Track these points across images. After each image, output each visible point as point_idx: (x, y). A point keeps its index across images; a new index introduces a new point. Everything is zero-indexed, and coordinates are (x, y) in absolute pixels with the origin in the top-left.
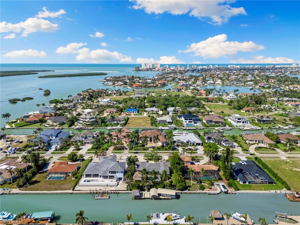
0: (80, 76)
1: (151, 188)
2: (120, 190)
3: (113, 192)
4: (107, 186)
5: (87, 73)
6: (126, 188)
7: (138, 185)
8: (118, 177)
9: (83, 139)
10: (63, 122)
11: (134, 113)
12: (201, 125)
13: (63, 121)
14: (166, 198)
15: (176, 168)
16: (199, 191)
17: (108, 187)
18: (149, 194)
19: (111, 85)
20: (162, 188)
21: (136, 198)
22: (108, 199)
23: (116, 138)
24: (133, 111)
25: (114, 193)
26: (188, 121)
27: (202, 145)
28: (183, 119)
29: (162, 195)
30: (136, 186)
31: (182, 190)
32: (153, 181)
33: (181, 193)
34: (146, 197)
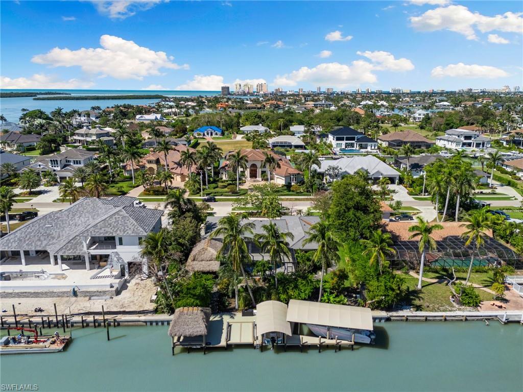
1: (259, 300)
2: (124, 313)
3: (90, 318)
4: (75, 294)
6: (152, 301)
7: (204, 287)
8: (126, 261)
9: (55, 168)
10: (30, 146)
11: (214, 136)
12: (378, 151)
13: (32, 144)
14: (327, 341)
15: (355, 224)
16: (460, 310)
17: (79, 298)
18: (251, 325)
20: (305, 299)
21: (191, 345)
22: (60, 351)
23: (154, 166)
24: (210, 130)
25: (97, 324)
26: (344, 143)
27: (401, 181)
28: (331, 139)
29: (305, 330)
30: (194, 295)
31: (389, 309)
32: (267, 272)
33: (388, 319)
34: (234, 340)
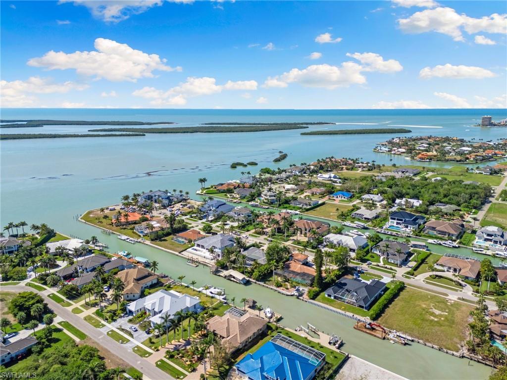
0: (360, 133)
5: (376, 129)
19: (384, 152)
22: (195, 267)
24: (341, 195)
33: (255, 283)
